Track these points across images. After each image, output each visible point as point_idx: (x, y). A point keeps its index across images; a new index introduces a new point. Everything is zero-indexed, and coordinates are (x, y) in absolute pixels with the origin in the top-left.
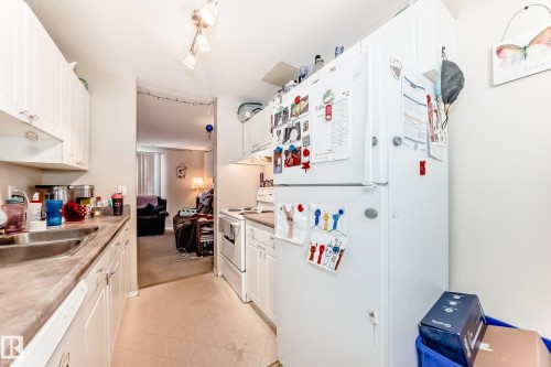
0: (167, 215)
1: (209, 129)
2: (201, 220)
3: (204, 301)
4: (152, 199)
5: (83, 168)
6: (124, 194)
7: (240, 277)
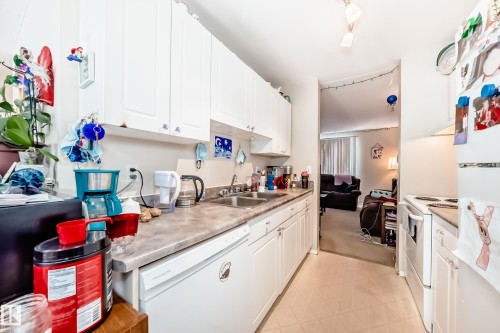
0: (360, 193)
1: (392, 100)
2: (386, 204)
3: (370, 292)
4: (347, 177)
5: (286, 154)
6: (309, 173)
7: (422, 291)
